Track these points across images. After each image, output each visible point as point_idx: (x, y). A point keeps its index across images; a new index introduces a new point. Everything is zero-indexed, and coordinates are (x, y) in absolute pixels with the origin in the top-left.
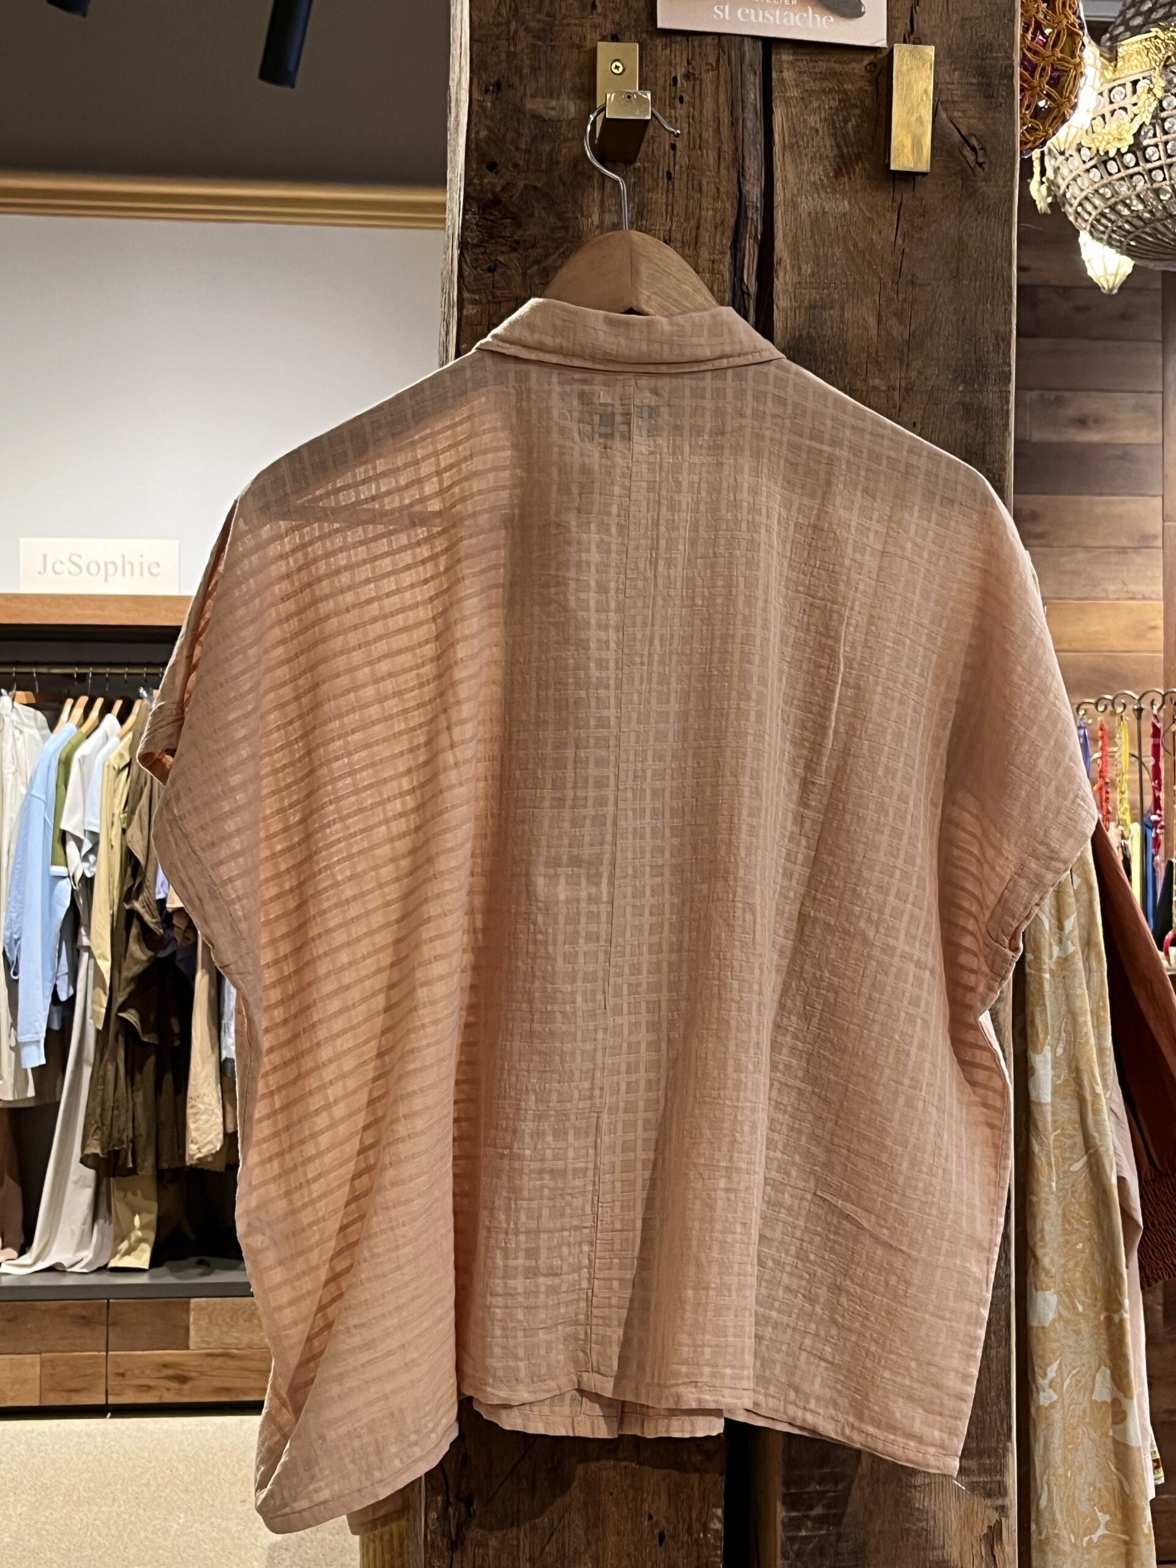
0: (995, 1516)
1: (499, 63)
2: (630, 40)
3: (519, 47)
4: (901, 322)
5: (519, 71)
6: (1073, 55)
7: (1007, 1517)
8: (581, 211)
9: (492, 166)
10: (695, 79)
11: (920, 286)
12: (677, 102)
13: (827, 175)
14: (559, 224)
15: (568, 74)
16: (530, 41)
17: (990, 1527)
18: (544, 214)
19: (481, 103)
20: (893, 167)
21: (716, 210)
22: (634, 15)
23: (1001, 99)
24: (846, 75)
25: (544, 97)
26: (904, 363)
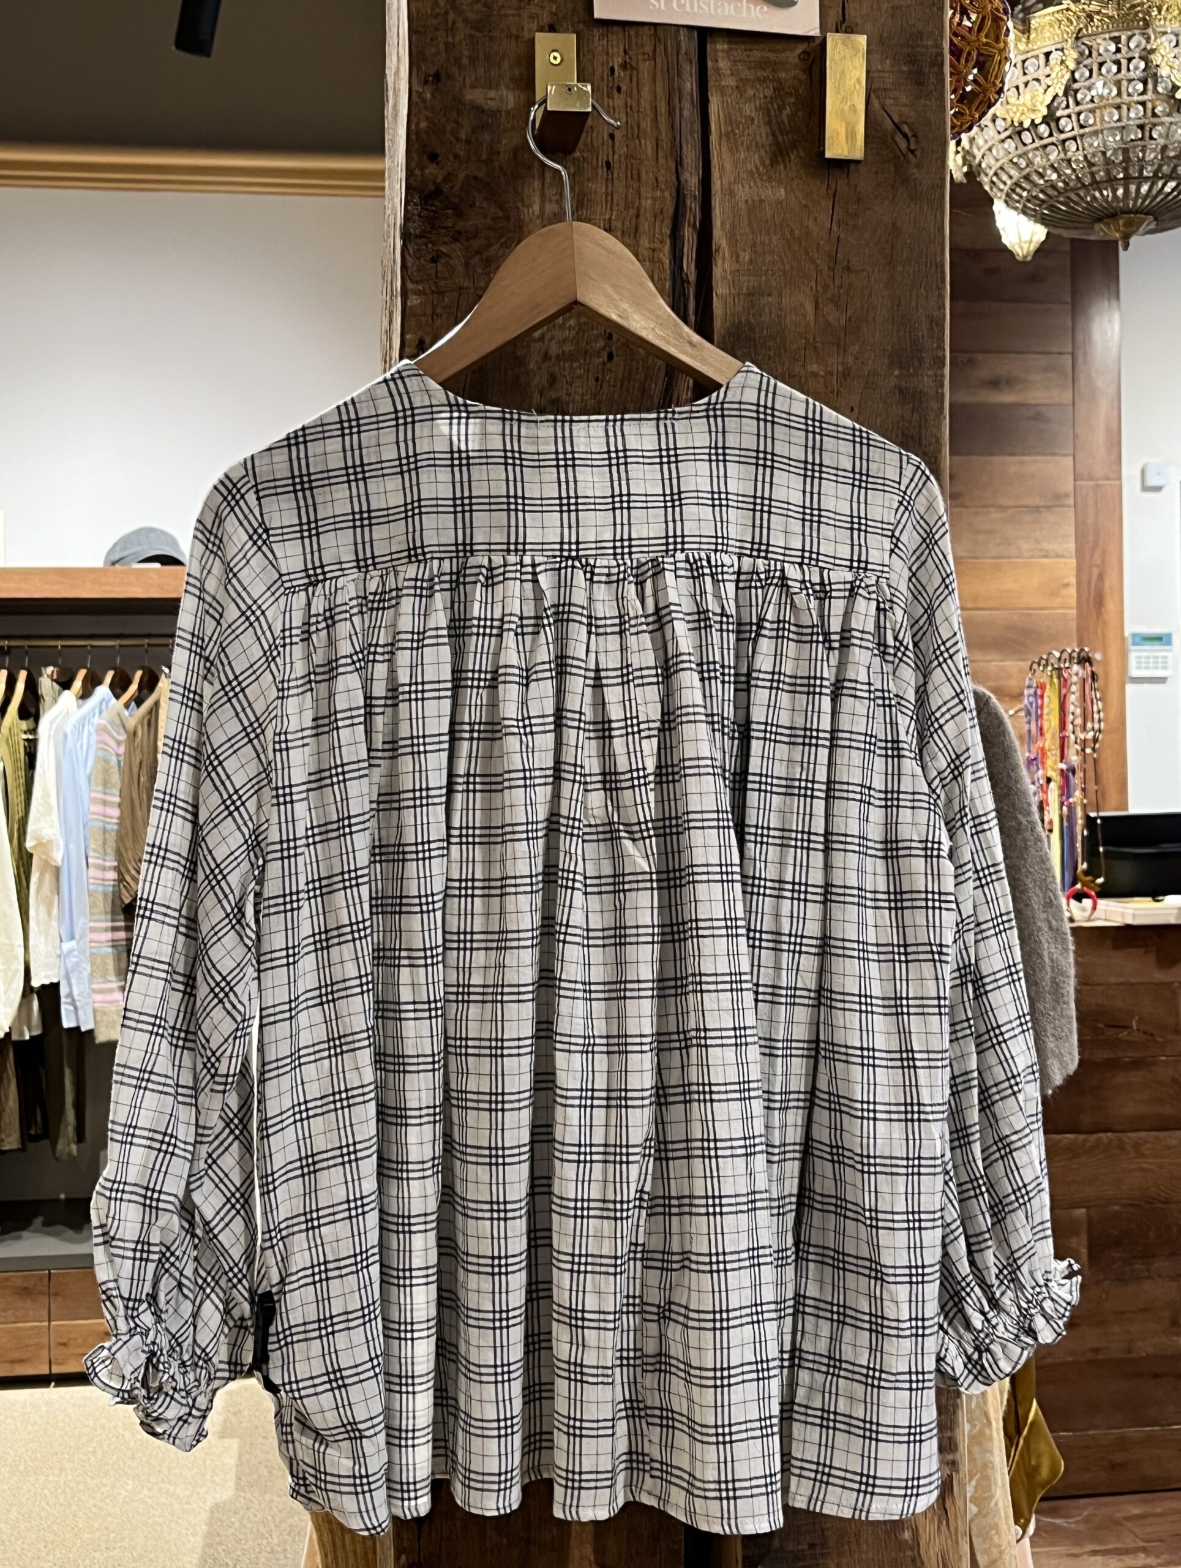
1: (438, 53)
2: (566, 31)
3: (457, 38)
4: (837, 307)
5: (457, 61)
6: (997, 40)
7: (957, 1471)
8: (523, 201)
9: (433, 157)
10: (632, 69)
11: (856, 272)
12: (615, 92)
13: (763, 163)
14: (500, 214)
15: (506, 65)
16: (468, 31)
18: (485, 205)
19: (420, 95)
20: (828, 155)
21: (654, 199)
22: (570, 6)
23: (931, 87)
24: (781, 63)
25: (483, 88)
26: (842, 348)
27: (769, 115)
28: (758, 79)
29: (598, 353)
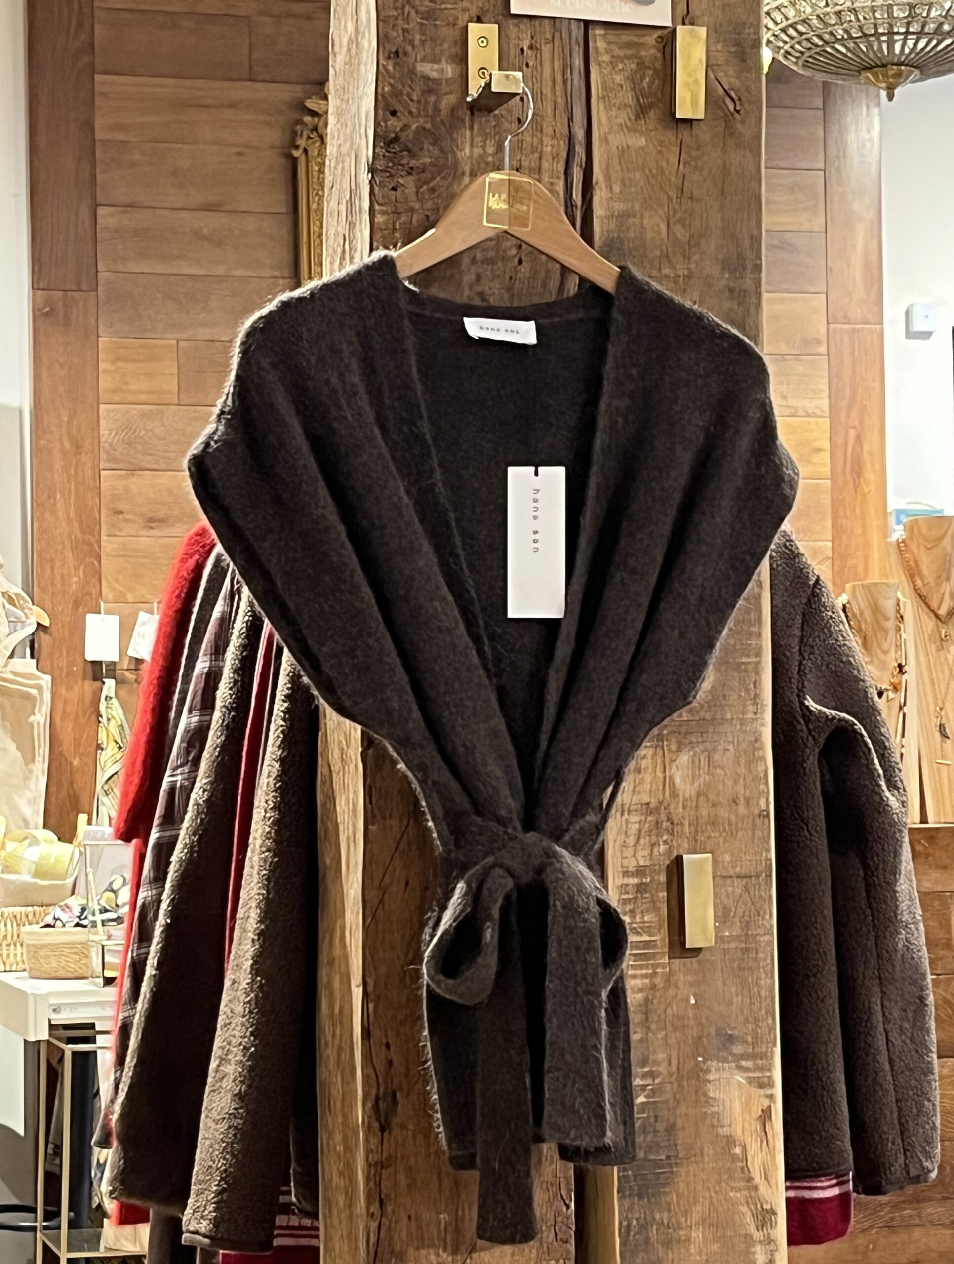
0: (766, 1102)
1: (395, 38)
2: (490, 22)
3: (412, 25)
4: (684, 227)
5: (411, 42)
7: (775, 1102)
8: (457, 146)
9: (394, 113)
10: (537, 49)
11: (697, 201)
12: (525, 68)
13: (630, 119)
14: (442, 155)
15: (446, 46)
16: (418, 20)
17: (763, 1111)
18: (431, 148)
19: (385, 67)
20: (678, 116)
21: (552, 146)
22: (492, 2)
23: (751, 64)
24: (643, 44)
25: (429, 62)
26: (687, 258)
27: (634, 83)
28: (626, 57)
29: (512, 258)
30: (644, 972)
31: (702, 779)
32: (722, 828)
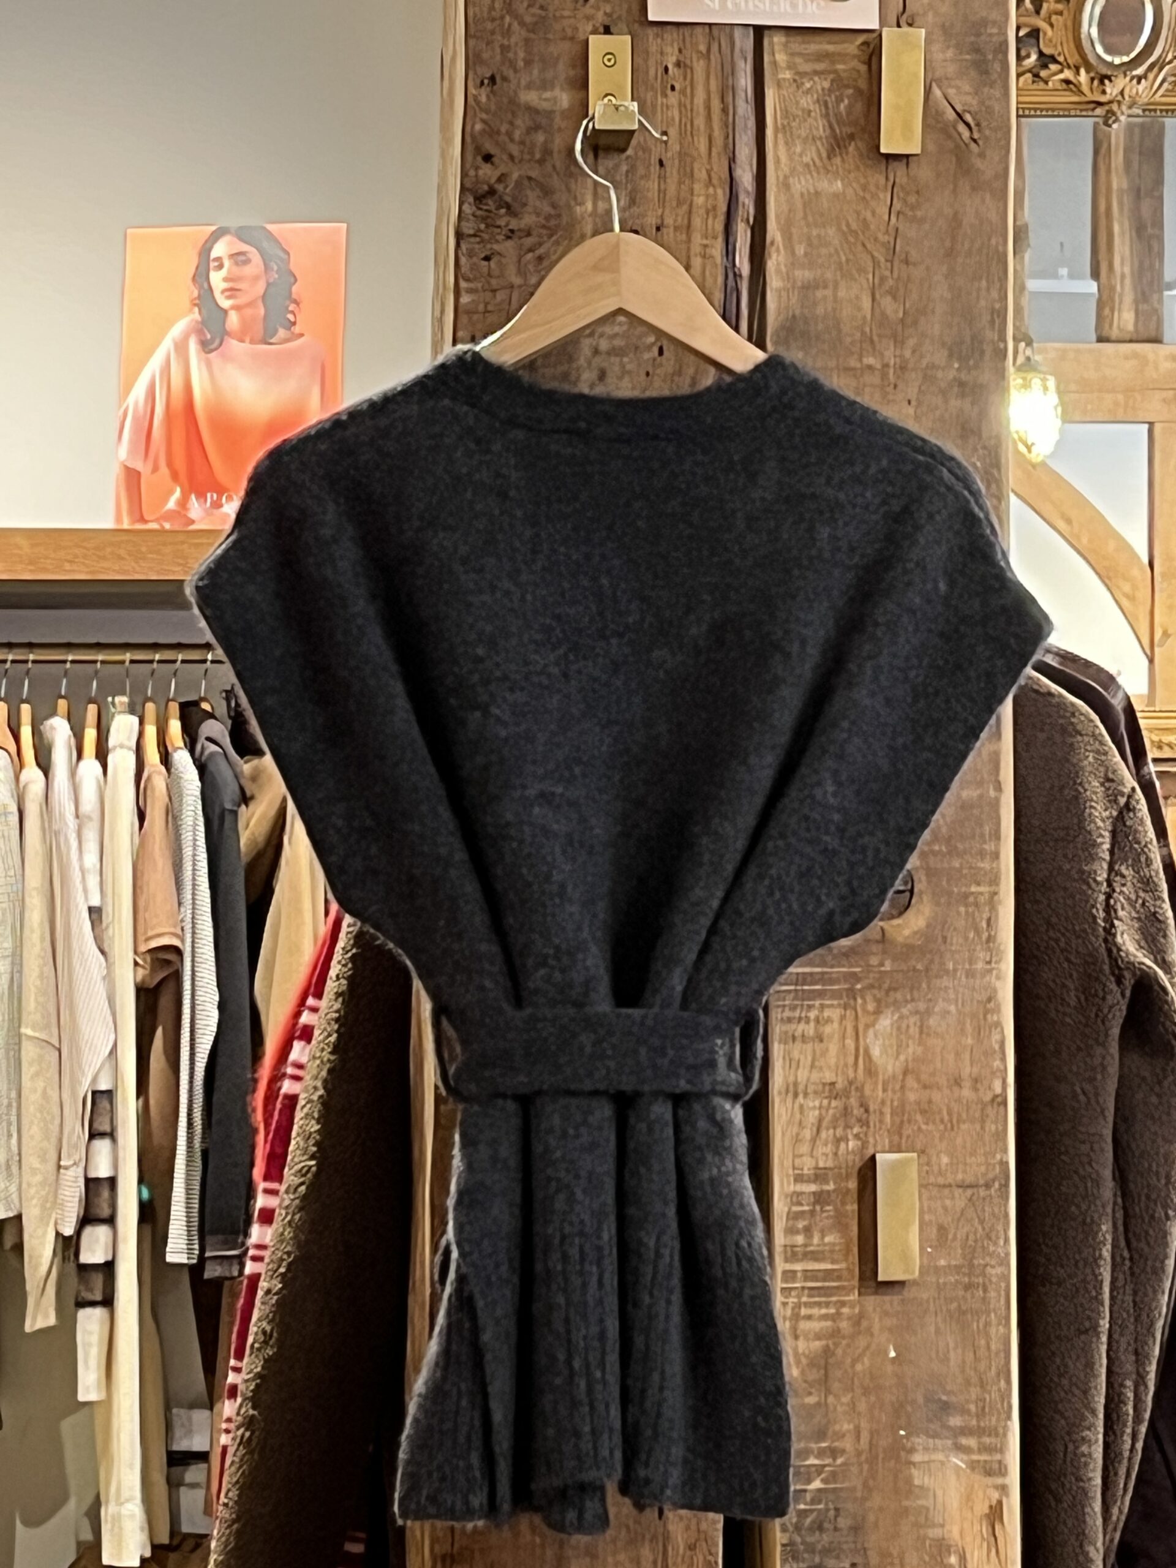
1: (493, 56)
2: (621, 32)
3: (513, 40)
4: (895, 298)
5: (512, 65)
7: (1007, 1495)
8: (575, 198)
9: (488, 158)
10: (685, 66)
11: (915, 264)
12: (669, 91)
13: (821, 159)
15: (561, 66)
16: (524, 33)
17: (991, 1507)
18: (538, 203)
19: (475, 97)
20: (883, 150)
21: (707, 196)
22: (625, 6)
23: (995, 76)
24: (839, 54)
25: (538, 89)
26: (899, 341)
27: (827, 107)
28: (816, 73)
29: (649, 347)
30: (824, 1311)
31: (910, 1050)
32: (938, 1118)
